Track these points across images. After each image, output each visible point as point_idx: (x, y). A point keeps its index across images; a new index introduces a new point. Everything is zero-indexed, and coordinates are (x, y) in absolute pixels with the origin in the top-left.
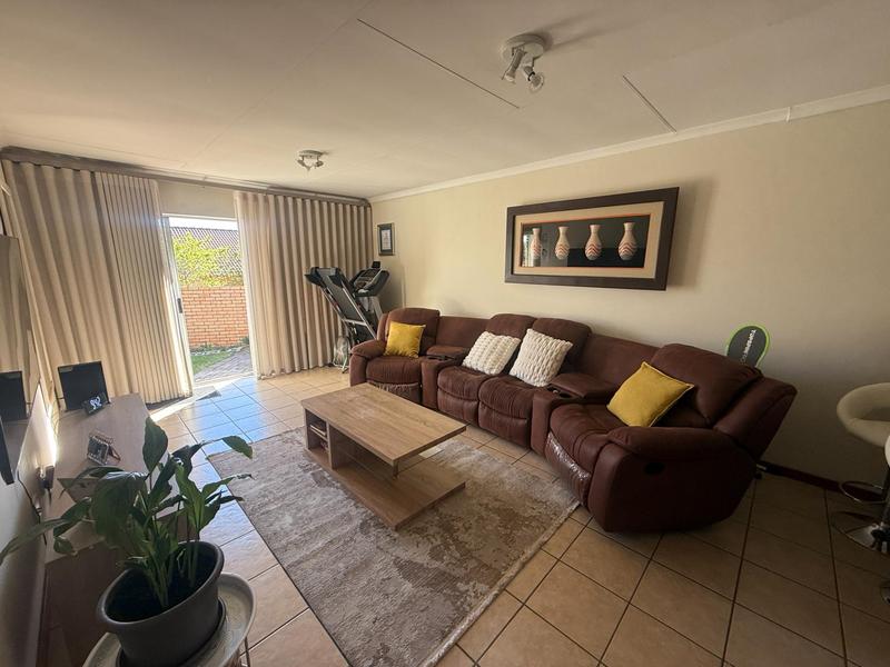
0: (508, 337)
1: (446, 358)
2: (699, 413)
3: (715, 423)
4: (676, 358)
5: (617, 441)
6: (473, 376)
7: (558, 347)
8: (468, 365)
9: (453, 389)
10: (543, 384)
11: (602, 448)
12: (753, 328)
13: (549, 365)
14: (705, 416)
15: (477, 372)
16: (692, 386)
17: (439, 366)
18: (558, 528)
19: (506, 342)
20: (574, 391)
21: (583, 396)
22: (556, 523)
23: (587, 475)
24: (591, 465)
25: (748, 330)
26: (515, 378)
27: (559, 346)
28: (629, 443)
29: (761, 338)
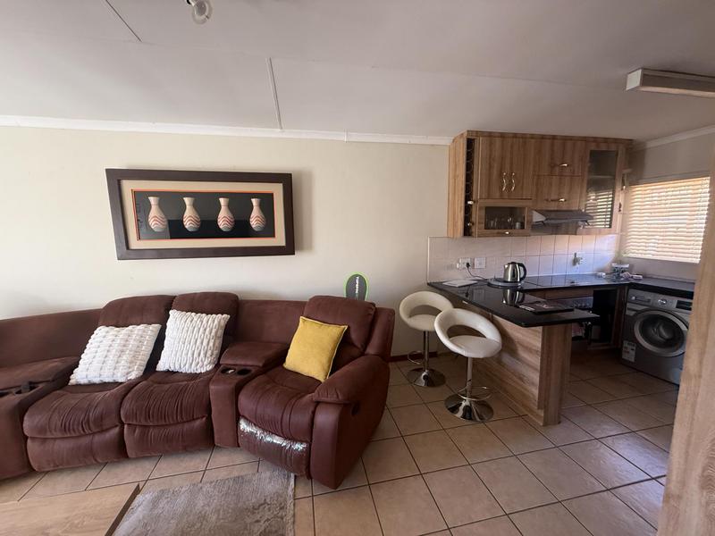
0: (142, 327)
1: (32, 385)
2: (355, 346)
3: (365, 349)
4: (322, 308)
5: (328, 400)
6: (101, 395)
7: (215, 322)
8: (83, 381)
9: (65, 429)
10: (209, 368)
11: (314, 413)
12: (357, 275)
13: (211, 344)
14: (359, 346)
15: (104, 386)
16: (346, 327)
17: (20, 404)
18: (294, 522)
19: (142, 334)
20: (250, 363)
21: (261, 365)
22: (289, 518)
23: (304, 445)
24: (308, 433)
25: (354, 277)
26: (168, 372)
27: (217, 321)
28: (340, 397)
29: (362, 280)
